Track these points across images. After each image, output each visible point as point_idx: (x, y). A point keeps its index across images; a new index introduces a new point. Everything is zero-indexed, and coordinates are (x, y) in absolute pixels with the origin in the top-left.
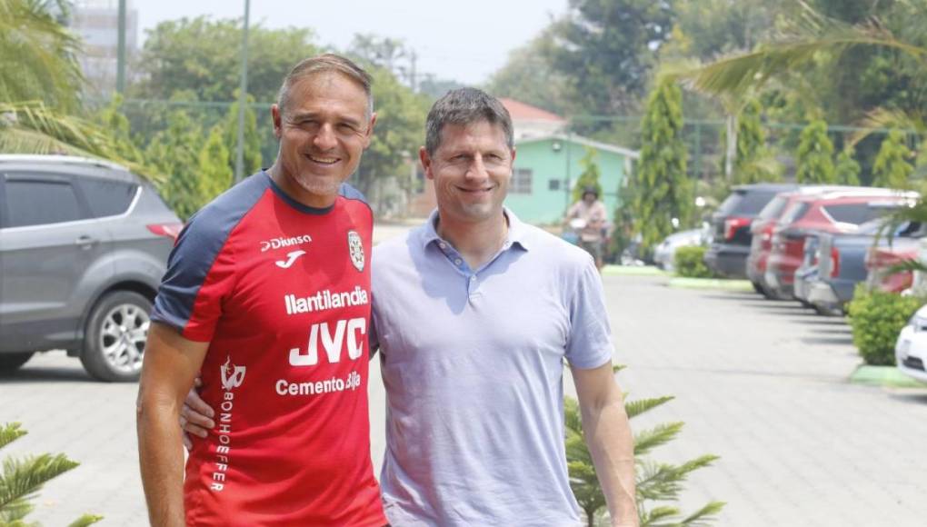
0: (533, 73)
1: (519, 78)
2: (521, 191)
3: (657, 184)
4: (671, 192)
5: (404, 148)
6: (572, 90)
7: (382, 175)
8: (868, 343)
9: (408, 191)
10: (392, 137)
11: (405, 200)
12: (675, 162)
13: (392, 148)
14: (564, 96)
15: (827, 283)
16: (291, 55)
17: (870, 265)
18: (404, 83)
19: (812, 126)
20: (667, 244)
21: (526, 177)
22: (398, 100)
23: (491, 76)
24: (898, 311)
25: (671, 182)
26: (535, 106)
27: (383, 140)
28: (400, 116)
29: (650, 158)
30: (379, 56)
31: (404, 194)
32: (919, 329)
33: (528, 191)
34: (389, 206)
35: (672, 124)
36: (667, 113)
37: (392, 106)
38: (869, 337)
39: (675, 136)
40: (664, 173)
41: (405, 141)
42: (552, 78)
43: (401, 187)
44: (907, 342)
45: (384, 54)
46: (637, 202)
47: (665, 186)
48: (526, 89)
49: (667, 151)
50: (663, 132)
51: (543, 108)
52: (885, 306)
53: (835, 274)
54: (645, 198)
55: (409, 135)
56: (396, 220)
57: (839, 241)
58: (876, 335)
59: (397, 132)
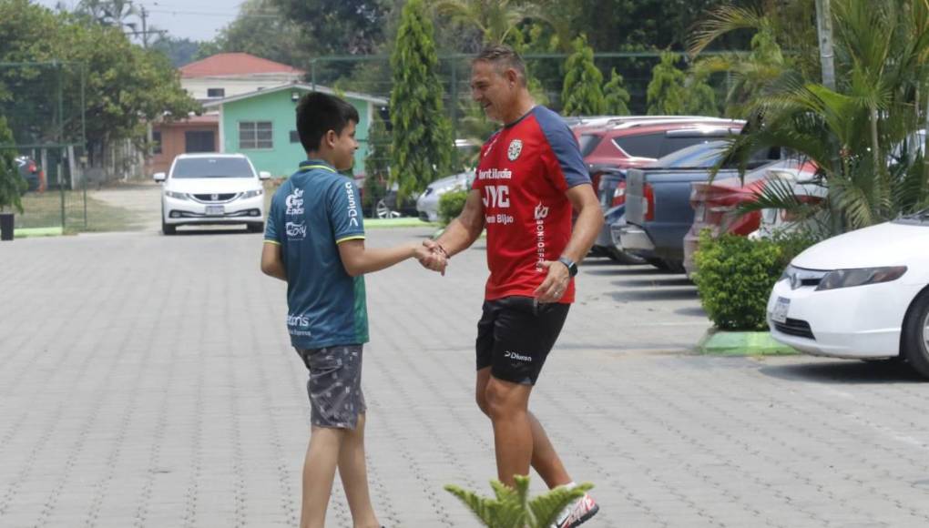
0: (267, 23)
1: (252, 31)
2: (261, 145)
3: (412, 127)
4: (428, 134)
5: (138, 108)
6: (308, 39)
7: (117, 137)
8: (721, 301)
9: (145, 153)
10: (124, 96)
11: (142, 160)
12: (430, 101)
13: (126, 109)
14: (300, 46)
15: (640, 227)
16: (16, 18)
17: (698, 203)
18: (136, 41)
19: (578, 54)
20: (430, 191)
21: (265, 130)
22: (130, 58)
23: (224, 31)
24: (757, 260)
25: (428, 124)
26: (269, 58)
27: (116, 101)
28: (133, 74)
29: (403, 98)
30: (108, 14)
31: (141, 155)
32: (798, 283)
33: (270, 145)
34: (127, 168)
35: (424, 60)
36: (418, 48)
37: (122, 63)
38: (723, 295)
39: (429, 73)
40: (419, 115)
41: (139, 100)
42: (286, 29)
43: (137, 147)
44: (784, 301)
45: (113, 13)
46: (392, 147)
47: (421, 128)
48: (259, 42)
49: (421, 90)
50: (415, 70)
51: (278, 60)
52: (739, 255)
53: (649, 217)
54: (400, 143)
55: (142, 93)
56: (135, 182)
57: (651, 177)
58: (732, 292)
59: (130, 92)
